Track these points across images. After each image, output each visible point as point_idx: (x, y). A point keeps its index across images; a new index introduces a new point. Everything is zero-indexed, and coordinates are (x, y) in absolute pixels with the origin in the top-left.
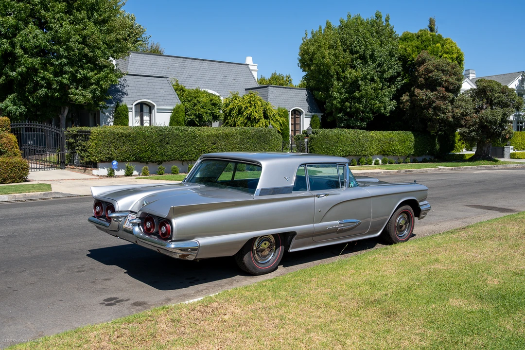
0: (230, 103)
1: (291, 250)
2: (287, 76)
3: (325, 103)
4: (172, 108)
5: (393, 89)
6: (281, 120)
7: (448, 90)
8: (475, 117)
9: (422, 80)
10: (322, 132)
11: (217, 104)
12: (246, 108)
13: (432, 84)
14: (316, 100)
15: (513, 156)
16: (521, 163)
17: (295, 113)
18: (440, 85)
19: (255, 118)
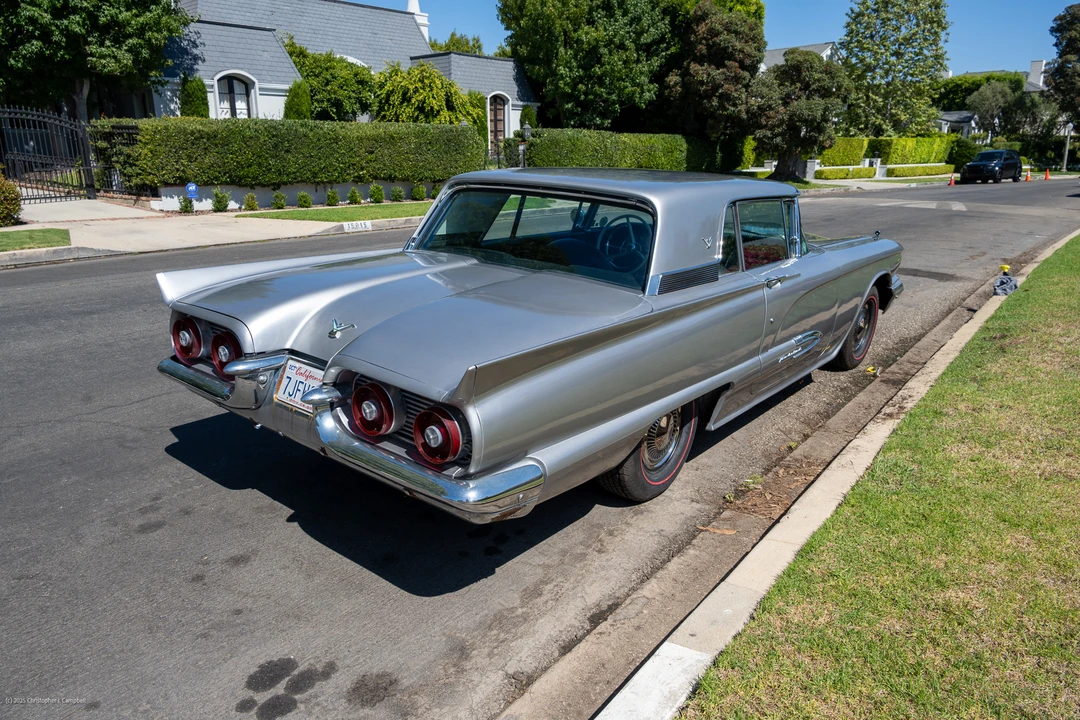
0: (386, 81)
2: (474, 39)
3: (544, 85)
4: (286, 87)
5: (656, 62)
6: (475, 112)
7: (743, 66)
8: (782, 113)
9: (702, 48)
10: (547, 133)
11: (367, 82)
12: (416, 90)
13: (718, 56)
14: (529, 79)
15: (819, 175)
16: (836, 186)
17: (495, 101)
18: (731, 57)
19: (432, 108)
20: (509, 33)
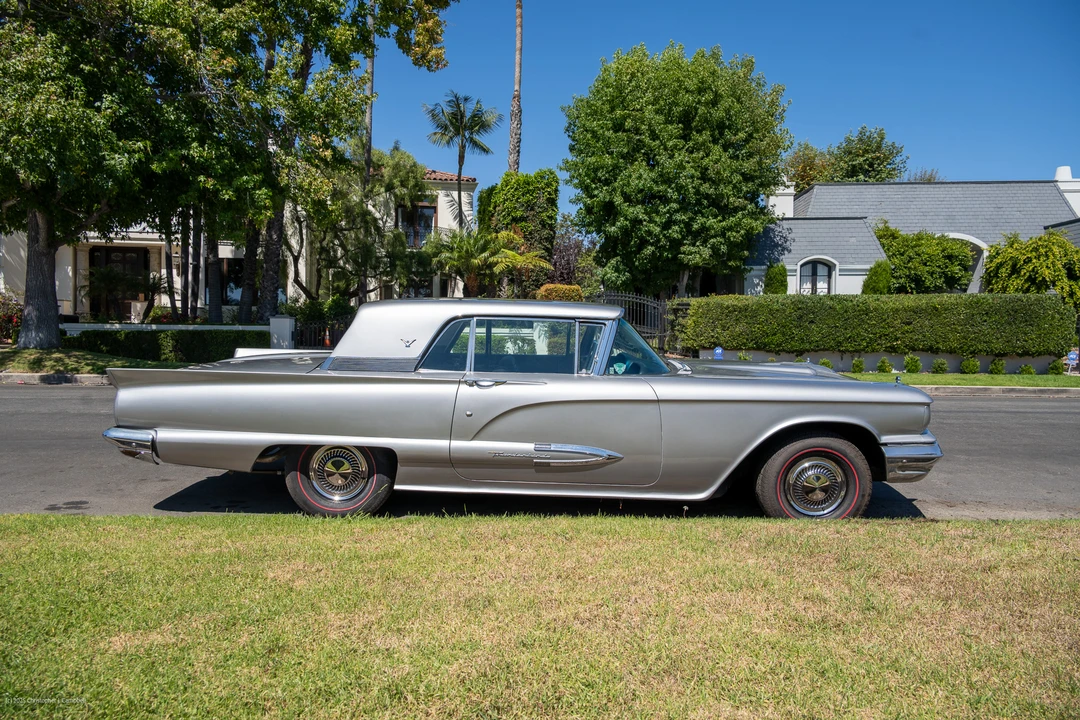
0: (998, 254)
1: (396, 487)
4: (868, 267)
12: (1028, 261)
19: (1045, 278)
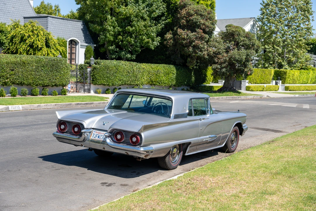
0: (11, 30)
1: (187, 154)
2: (55, 6)
3: (98, 35)
5: (160, 27)
6: (61, 49)
7: (205, 32)
8: (225, 57)
9: (184, 21)
10: (103, 62)
11: (4, 31)
12: (29, 36)
13: (192, 26)
14: (90, 31)
15: (248, 89)
17: (71, 43)
18: (199, 27)
19: (38, 46)
20: (79, 6)
